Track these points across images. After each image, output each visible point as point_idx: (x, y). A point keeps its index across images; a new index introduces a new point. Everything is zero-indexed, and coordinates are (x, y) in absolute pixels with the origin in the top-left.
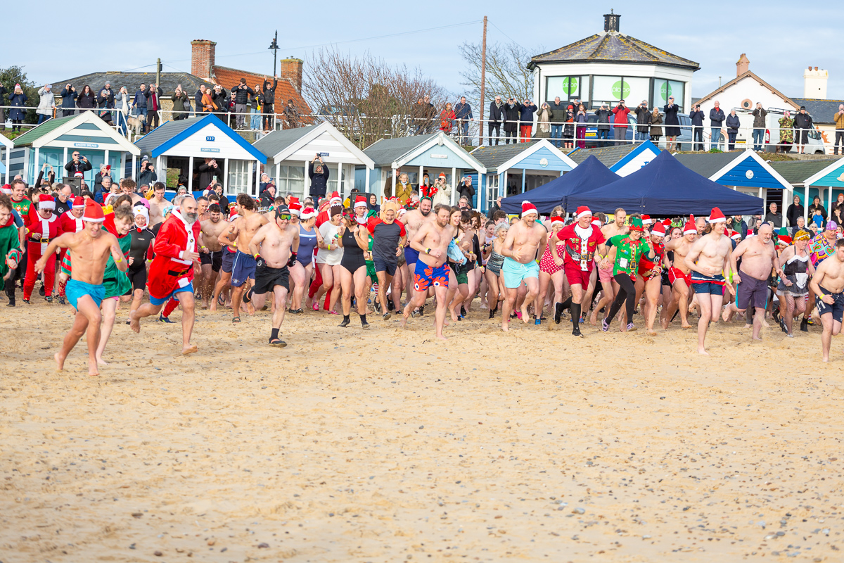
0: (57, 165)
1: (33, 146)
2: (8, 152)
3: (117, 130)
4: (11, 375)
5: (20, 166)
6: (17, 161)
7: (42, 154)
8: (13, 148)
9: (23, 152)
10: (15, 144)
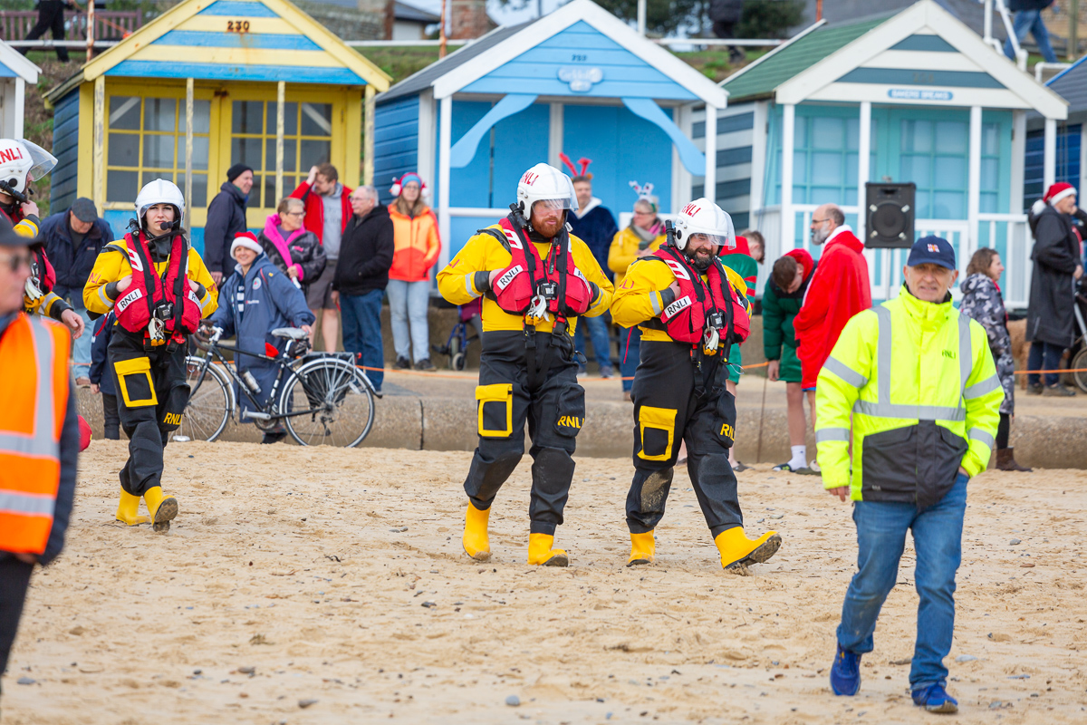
0: (842, 149)
1: (779, 100)
2: (711, 118)
3: (989, 48)
5: (744, 155)
6: (736, 140)
7: (801, 120)
8: (723, 104)
9: (750, 115)
10: (731, 94)
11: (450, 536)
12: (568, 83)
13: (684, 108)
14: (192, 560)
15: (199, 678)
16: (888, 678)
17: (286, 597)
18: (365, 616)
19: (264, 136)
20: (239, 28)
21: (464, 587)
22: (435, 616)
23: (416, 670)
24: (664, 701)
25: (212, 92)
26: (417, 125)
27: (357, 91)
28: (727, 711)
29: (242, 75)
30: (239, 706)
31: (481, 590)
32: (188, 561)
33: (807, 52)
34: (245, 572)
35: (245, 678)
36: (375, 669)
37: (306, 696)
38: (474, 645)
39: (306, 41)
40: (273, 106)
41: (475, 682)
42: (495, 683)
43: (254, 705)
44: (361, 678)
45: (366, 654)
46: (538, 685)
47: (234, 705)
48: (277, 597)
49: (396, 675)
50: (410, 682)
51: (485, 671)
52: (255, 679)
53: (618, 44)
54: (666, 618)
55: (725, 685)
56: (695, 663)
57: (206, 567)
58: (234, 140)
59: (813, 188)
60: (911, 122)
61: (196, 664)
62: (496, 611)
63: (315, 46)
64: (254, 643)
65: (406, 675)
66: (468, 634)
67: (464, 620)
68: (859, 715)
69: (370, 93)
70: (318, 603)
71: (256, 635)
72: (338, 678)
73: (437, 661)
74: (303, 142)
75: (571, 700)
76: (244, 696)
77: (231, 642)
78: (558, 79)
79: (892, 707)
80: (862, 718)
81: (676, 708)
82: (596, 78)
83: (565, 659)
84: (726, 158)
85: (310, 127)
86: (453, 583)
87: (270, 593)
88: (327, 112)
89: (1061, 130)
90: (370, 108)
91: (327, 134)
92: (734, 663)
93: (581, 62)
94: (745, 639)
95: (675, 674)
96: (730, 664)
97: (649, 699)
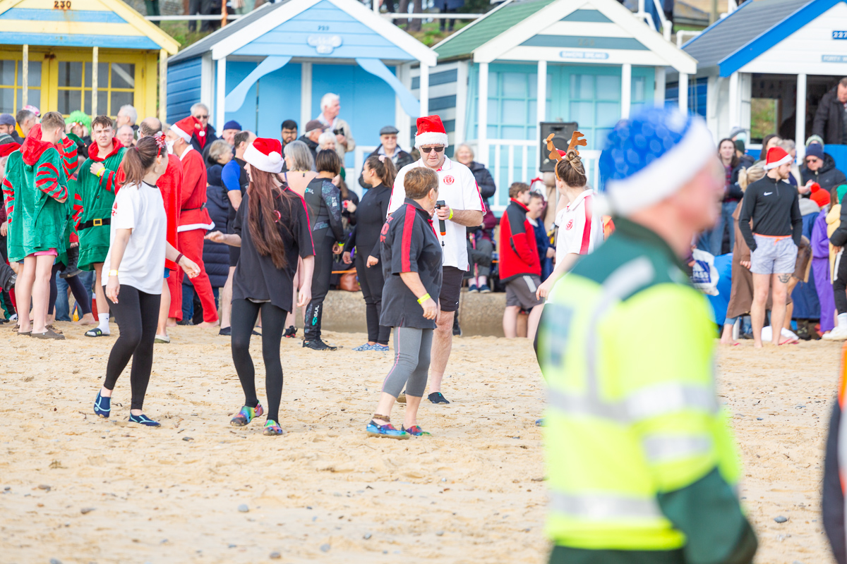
0: (525, 97)
1: (476, 60)
2: (424, 74)
3: (642, 20)
4: (479, 536)
5: (449, 101)
7: (494, 75)
8: (434, 63)
9: (455, 71)
10: (440, 55)
11: (210, 389)
12: (315, 47)
13: (404, 66)
14: (12, 407)
15: (8, 493)
16: (529, 491)
17: (81, 434)
18: (139, 448)
19: (83, 89)
20: (63, 7)
21: (216, 426)
22: (192, 447)
23: (173, 486)
24: (357, 508)
25: (43, 56)
26: (200, 80)
27: (154, 54)
28: (404, 515)
29: (65, 42)
30: (36, 513)
31: (228, 428)
32: (8, 408)
33: (499, 23)
34: (50, 415)
35: (43, 492)
36: (142, 486)
37: (86, 506)
38: (219, 468)
39: (115, 16)
40: (90, 65)
41: (217, 495)
42: (231, 496)
43: (48, 512)
44: (130, 493)
45: (136, 475)
46: (263, 496)
47: (32, 512)
48: (74, 434)
49: (158, 490)
50: (168, 495)
51: (225, 487)
52: (50, 493)
53: (353, 18)
54: (366, 448)
55: (405, 496)
56: (384, 481)
57: (22, 412)
58: (60, 91)
59: (503, 127)
60: (579, 76)
61: (7, 483)
62: (240, 443)
63: (121, 20)
64: (53, 468)
65: (164, 490)
66: (215, 461)
67: (213, 451)
68: (503, 518)
69: (163, 55)
70: (104, 438)
71: (54, 461)
72: (114, 493)
73: (189, 480)
74: (112, 93)
75: (287, 507)
76: (41, 506)
77: (36, 467)
78: (308, 44)
79: (529, 512)
80: (505, 520)
81: (366, 513)
82: (337, 43)
83: (287, 478)
84: (436, 104)
85: (118, 82)
86: (208, 423)
87: (69, 431)
88: (131, 70)
89: (692, 82)
90: (163, 67)
91: (132, 87)
92: (414, 480)
93: (325, 31)
94: (424, 463)
95: (369, 489)
96: (411, 481)
97: (346, 507)
